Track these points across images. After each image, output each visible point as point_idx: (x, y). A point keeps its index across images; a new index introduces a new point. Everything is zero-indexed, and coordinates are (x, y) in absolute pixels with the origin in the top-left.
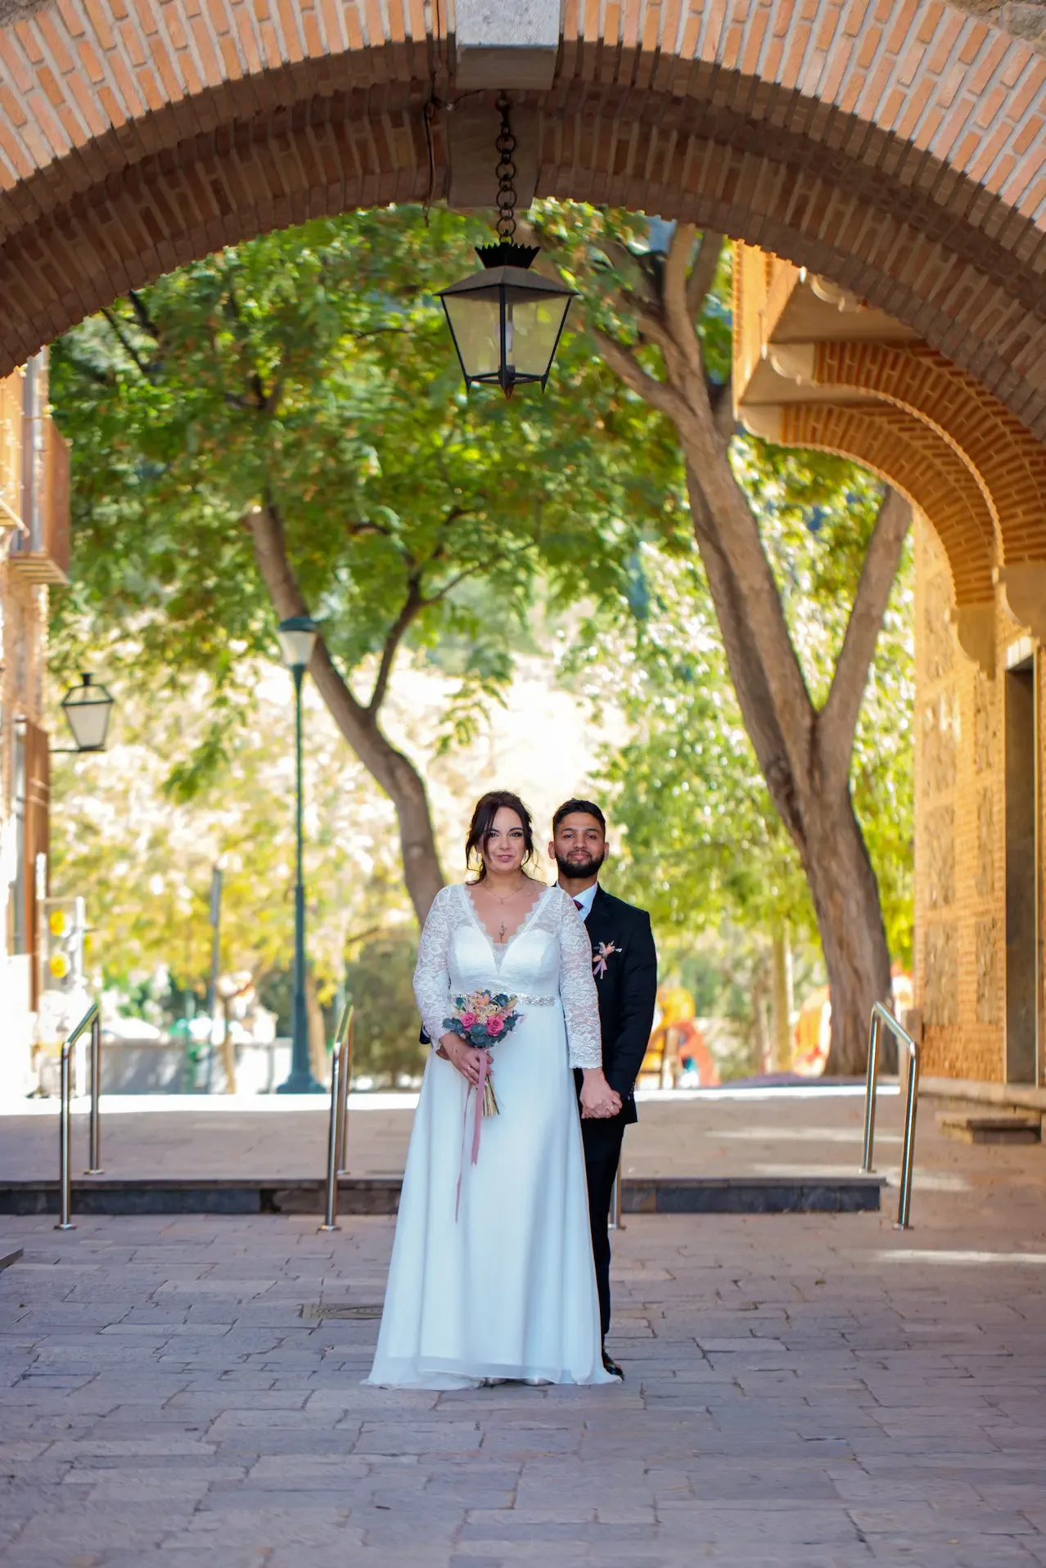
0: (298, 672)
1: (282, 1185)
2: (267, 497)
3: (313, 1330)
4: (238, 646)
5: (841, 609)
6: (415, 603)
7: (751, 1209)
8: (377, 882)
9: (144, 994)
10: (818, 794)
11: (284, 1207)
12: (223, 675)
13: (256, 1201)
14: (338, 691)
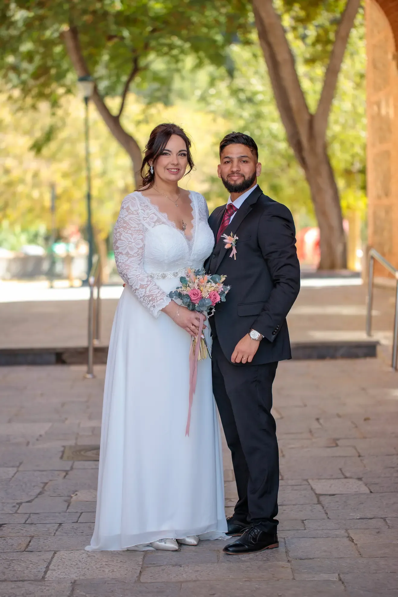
0: (86, 100)
1: (67, 350)
2: (71, 22)
3: (67, 472)
4: (61, 91)
5: (319, 71)
6: (136, 70)
7: (309, 357)
8: (126, 190)
9: (36, 236)
10: (313, 149)
11: (68, 360)
12: (55, 104)
13: (53, 358)
14: (104, 110)
